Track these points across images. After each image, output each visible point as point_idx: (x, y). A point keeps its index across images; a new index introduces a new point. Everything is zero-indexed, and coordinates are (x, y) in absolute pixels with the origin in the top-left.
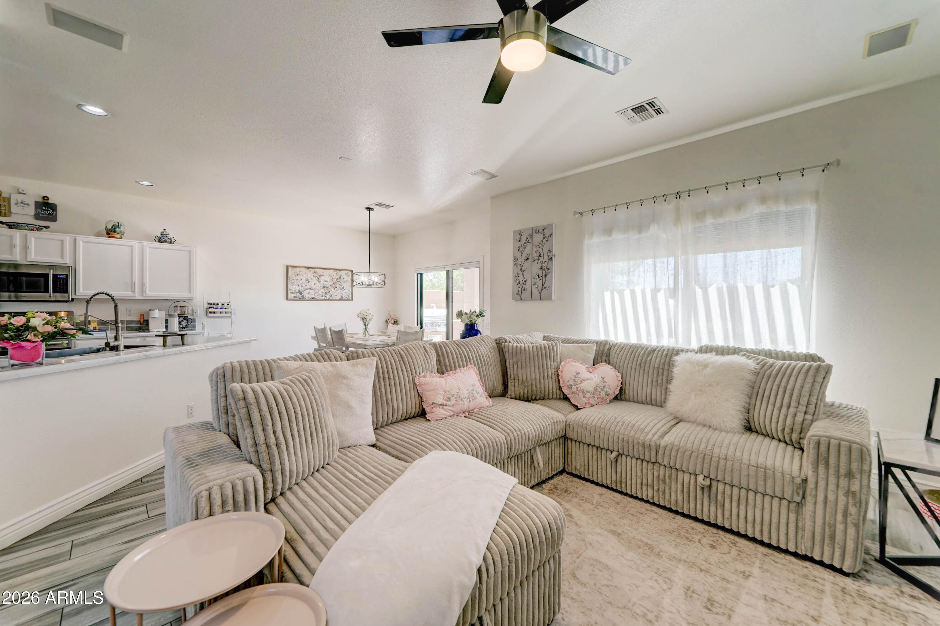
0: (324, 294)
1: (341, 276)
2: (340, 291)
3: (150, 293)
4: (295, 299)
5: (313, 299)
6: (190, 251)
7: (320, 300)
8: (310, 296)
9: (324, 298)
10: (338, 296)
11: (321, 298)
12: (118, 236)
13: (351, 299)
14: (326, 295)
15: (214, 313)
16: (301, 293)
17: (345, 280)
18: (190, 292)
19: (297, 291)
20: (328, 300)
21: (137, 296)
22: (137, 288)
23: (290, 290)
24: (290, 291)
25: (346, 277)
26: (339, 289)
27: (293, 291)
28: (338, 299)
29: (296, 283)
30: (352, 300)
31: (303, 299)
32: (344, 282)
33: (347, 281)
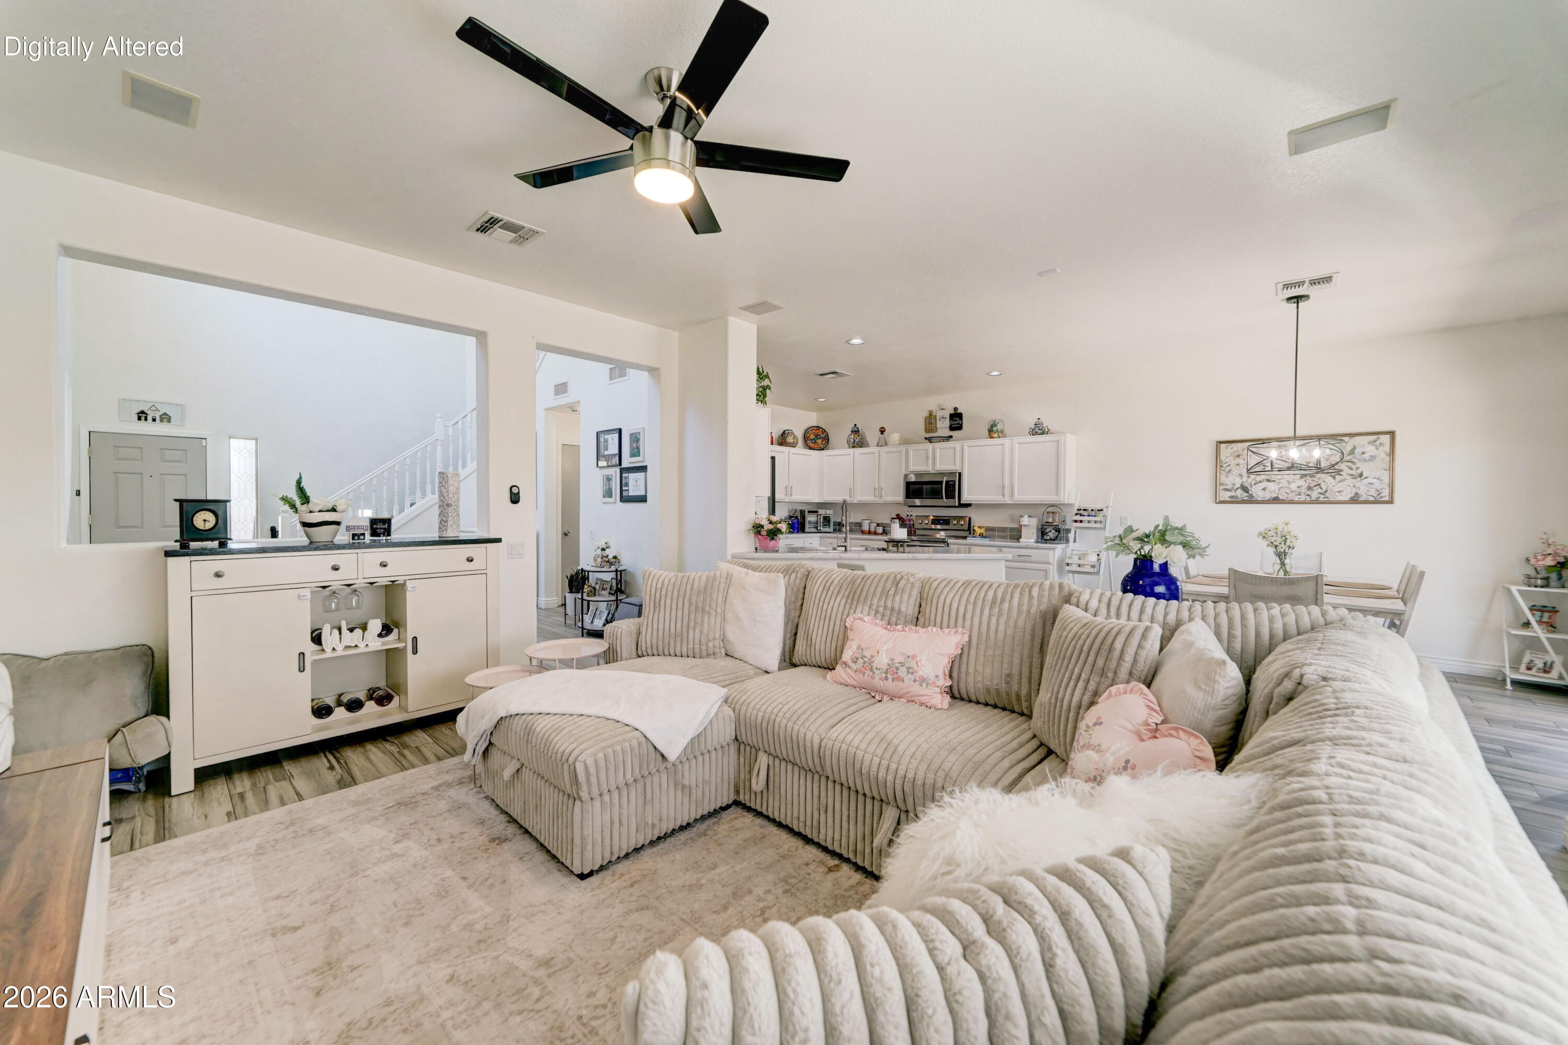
0: (1304, 490)
1: (1354, 448)
2: (1350, 481)
3: (1019, 497)
4: (1234, 501)
5: (1276, 500)
6: (1058, 441)
7: (1291, 502)
8: (1268, 495)
9: (1303, 498)
10: (1344, 493)
11: (1296, 499)
12: (996, 435)
13: (1387, 499)
14: (1309, 493)
15: (1081, 521)
16: (1244, 489)
17: (1366, 456)
18: (1057, 495)
19: (1239, 486)
20: (1317, 502)
21: (1008, 501)
22: (1007, 491)
23: (1221, 484)
24: (1222, 487)
25: (1370, 450)
26: (1349, 477)
27: (1229, 487)
28: (1347, 498)
29: (1236, 471)
30: (1391, 502)
31: (1251, 501)
32: (1365, 461)
33: (1373, 458)
